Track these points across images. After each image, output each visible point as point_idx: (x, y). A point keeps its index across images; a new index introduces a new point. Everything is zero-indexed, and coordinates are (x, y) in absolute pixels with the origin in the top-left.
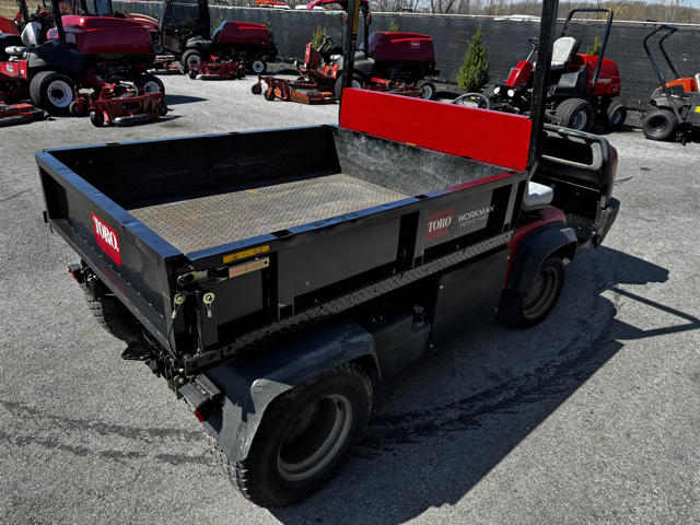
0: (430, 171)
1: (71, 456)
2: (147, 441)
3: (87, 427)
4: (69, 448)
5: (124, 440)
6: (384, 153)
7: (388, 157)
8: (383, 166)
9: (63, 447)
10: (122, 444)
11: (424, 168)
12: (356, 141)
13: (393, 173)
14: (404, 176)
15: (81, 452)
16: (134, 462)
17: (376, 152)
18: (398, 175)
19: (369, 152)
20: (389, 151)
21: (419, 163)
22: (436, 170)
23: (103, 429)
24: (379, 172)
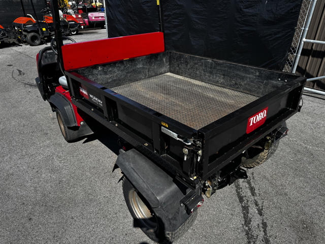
0: (141, 66)
1: (268, 228)
2: (248, 202)
3: (250, 229)
4: (265, 231)
5: (251, 210)
6: (116, 70)
7: (118, 70)
8: (117, 76)
9: (266, 234)
10: (253, 210)
11: (138, 66)
12: (95, 72)
13: (123, 77)
14: (129, 75)
15: (265, 225)
16: (260, 203)
17: (111, 71)
18: (126, 76)
19: (106, 73)
20: (119, 66)
21: (135, 65)
22: (143, 64)
23: (247, 221)
24: (115, 80)
